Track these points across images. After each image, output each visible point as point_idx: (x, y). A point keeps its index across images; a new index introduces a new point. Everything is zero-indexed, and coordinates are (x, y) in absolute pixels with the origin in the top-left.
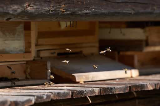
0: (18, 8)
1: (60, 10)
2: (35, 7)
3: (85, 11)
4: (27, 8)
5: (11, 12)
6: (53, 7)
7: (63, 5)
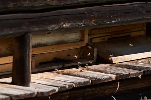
0: (56, 26)
1: (91, 23)
2: (70, 24)
3: (113, 21)
4: (62, 25)
5: (50, 29)
6: (85, 22)
7: (94, 20)
